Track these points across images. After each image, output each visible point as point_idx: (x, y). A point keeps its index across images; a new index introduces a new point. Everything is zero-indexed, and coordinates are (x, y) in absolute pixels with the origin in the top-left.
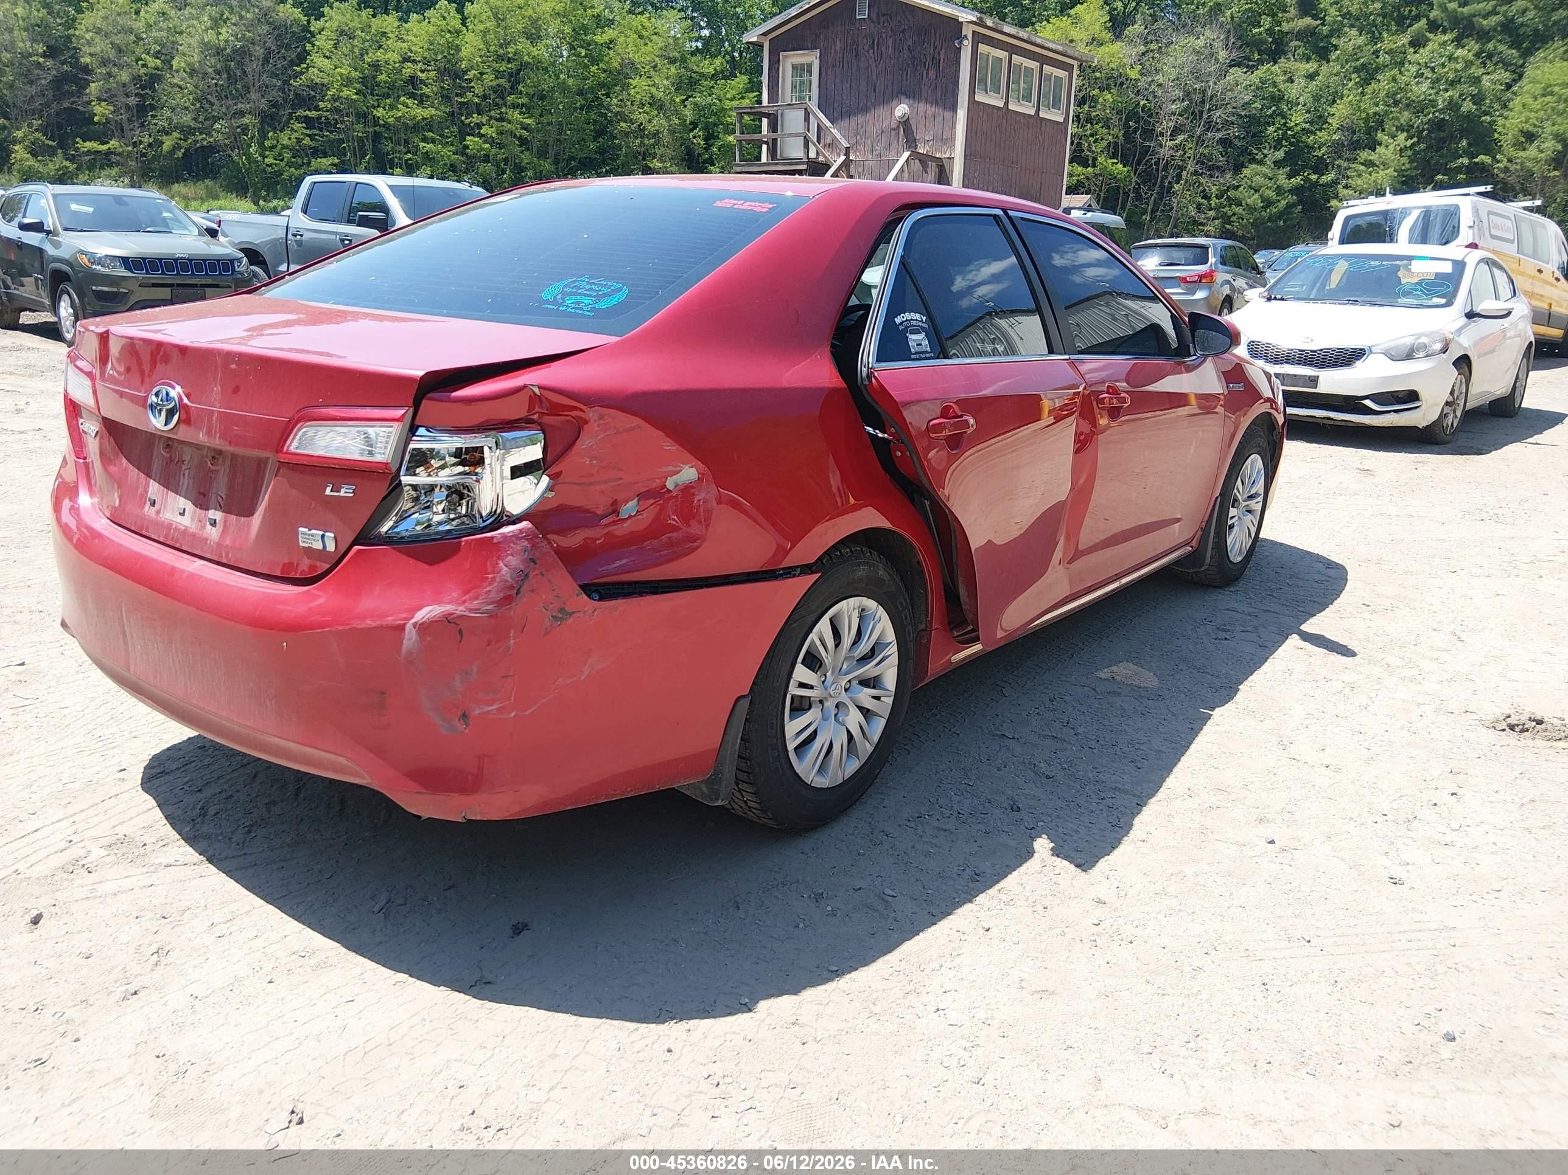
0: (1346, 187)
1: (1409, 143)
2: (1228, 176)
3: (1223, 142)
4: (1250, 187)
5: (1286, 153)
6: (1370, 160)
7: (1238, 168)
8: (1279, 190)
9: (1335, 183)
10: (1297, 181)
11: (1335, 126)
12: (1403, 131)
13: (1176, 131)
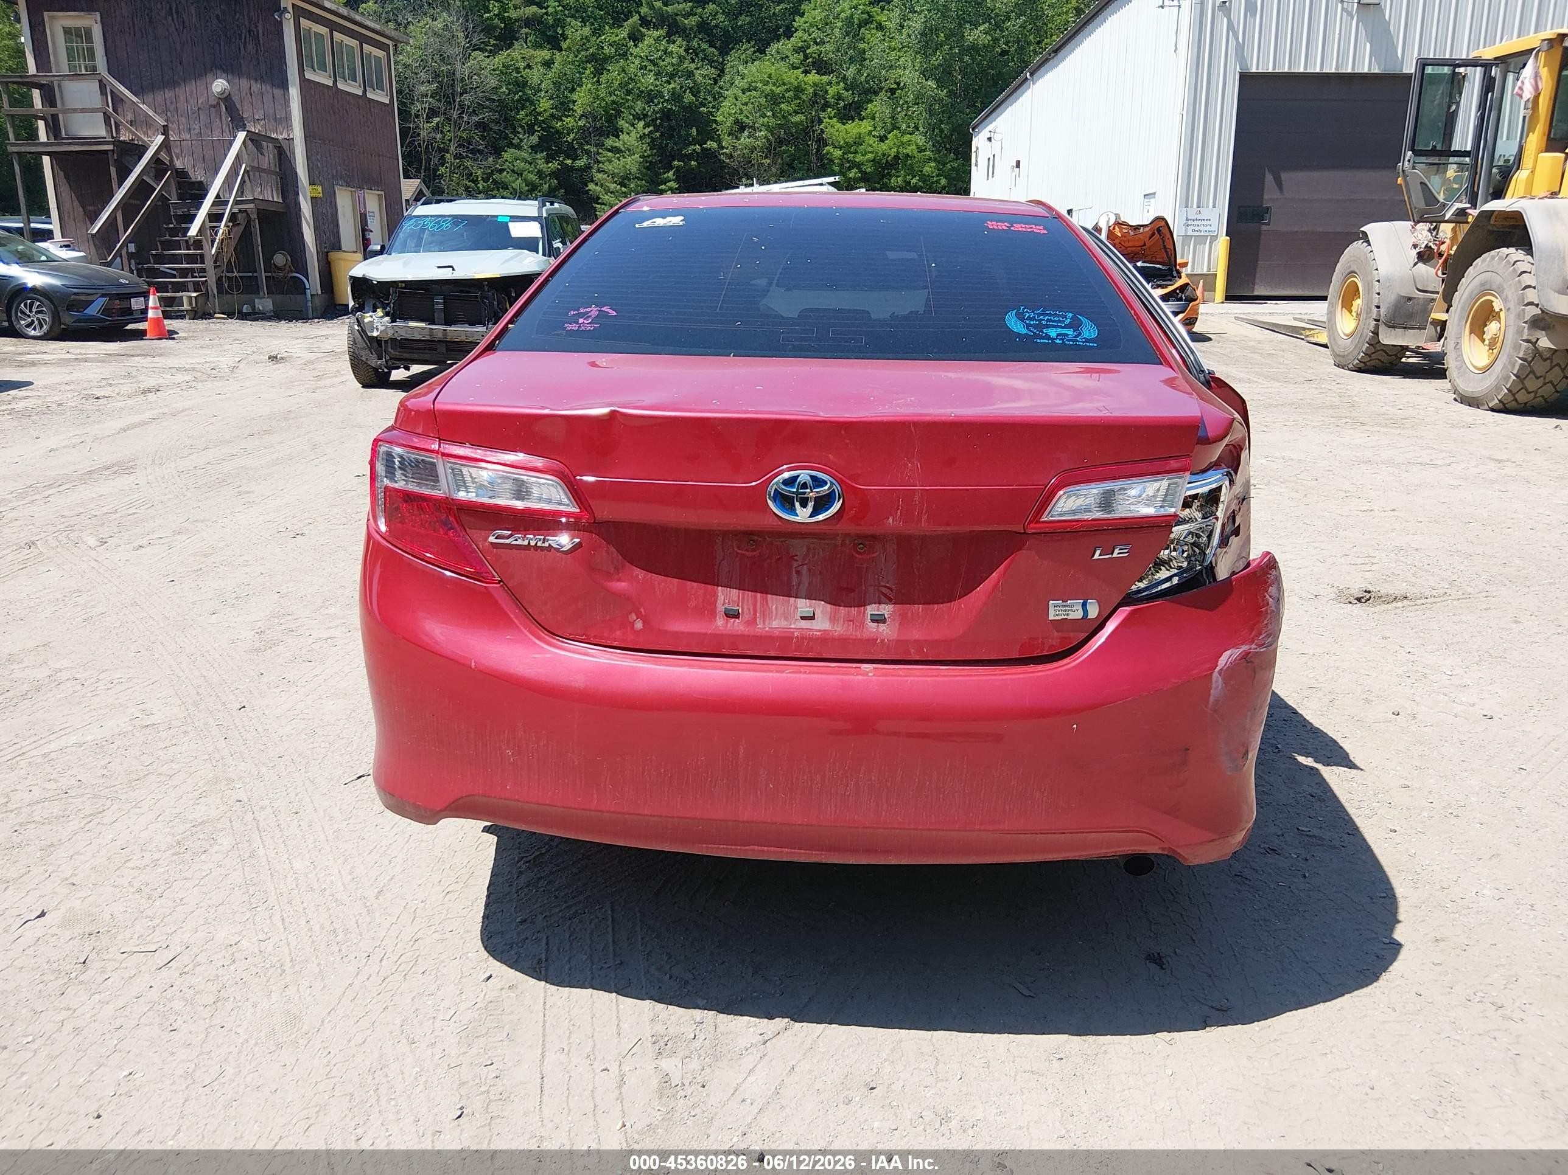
0: (599, 171)
1: (647, 131)
2: (490, 160)
3: (479, 125)
4: (513, 171)
5: (540, 138)
6: (616, 147)
7: (498, 152)
8: (540, 173)
9: (588, 167)
10: (554, 165)
11: (579, 112)
12: (640, 119)
13: (432, 113)
